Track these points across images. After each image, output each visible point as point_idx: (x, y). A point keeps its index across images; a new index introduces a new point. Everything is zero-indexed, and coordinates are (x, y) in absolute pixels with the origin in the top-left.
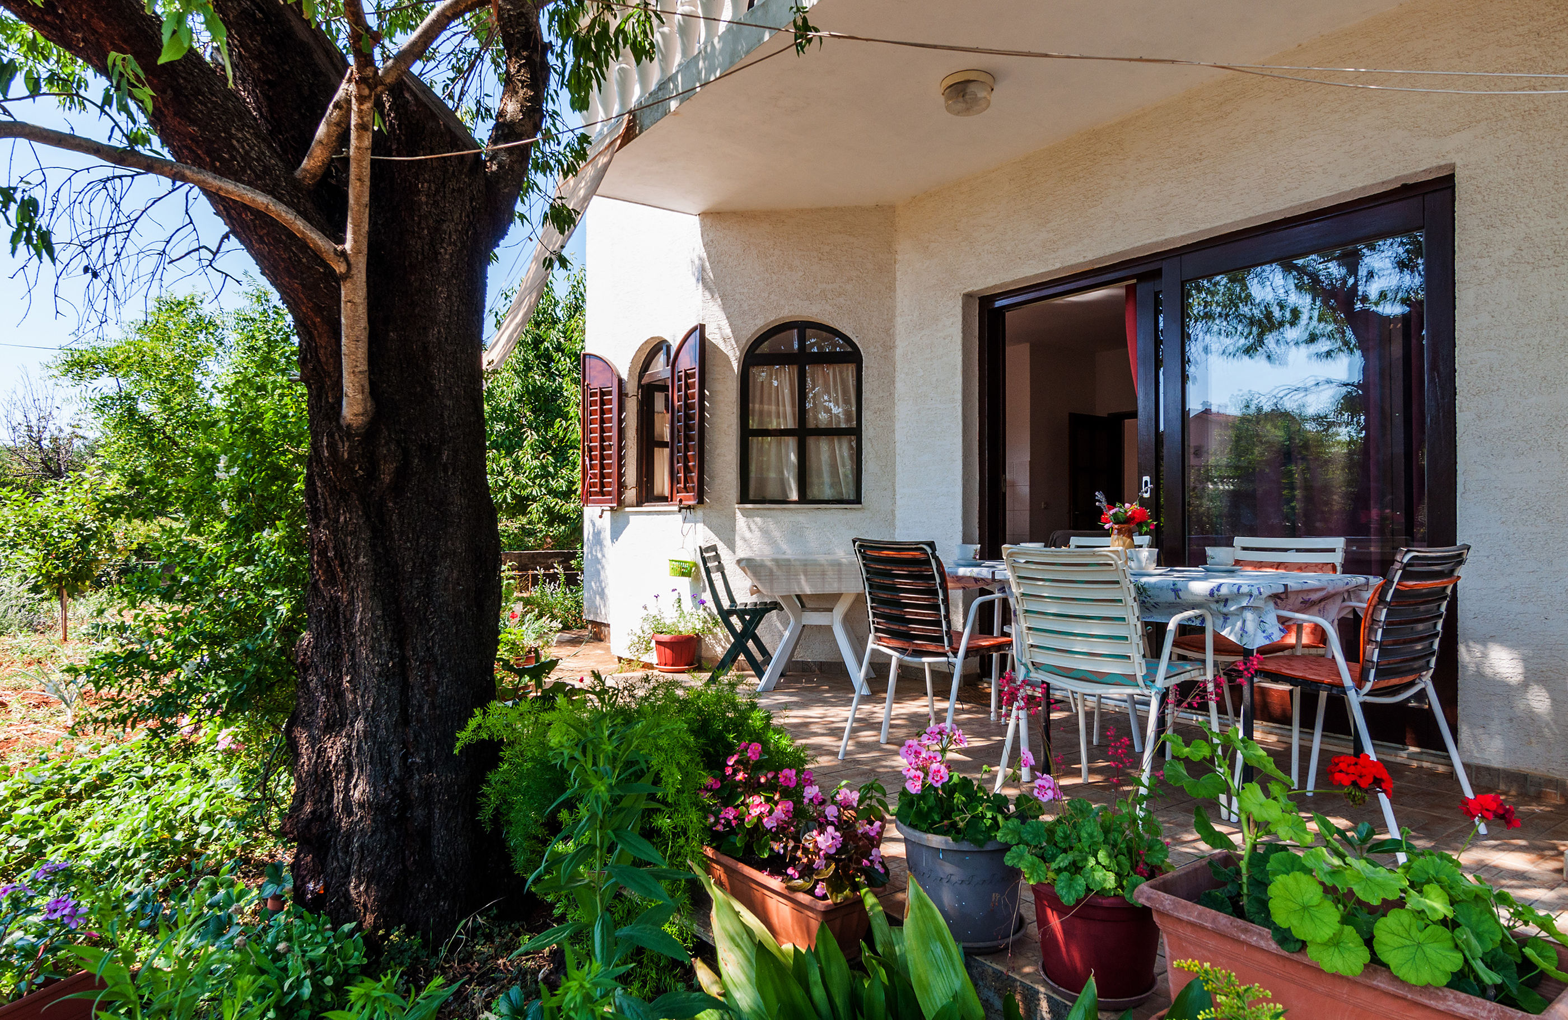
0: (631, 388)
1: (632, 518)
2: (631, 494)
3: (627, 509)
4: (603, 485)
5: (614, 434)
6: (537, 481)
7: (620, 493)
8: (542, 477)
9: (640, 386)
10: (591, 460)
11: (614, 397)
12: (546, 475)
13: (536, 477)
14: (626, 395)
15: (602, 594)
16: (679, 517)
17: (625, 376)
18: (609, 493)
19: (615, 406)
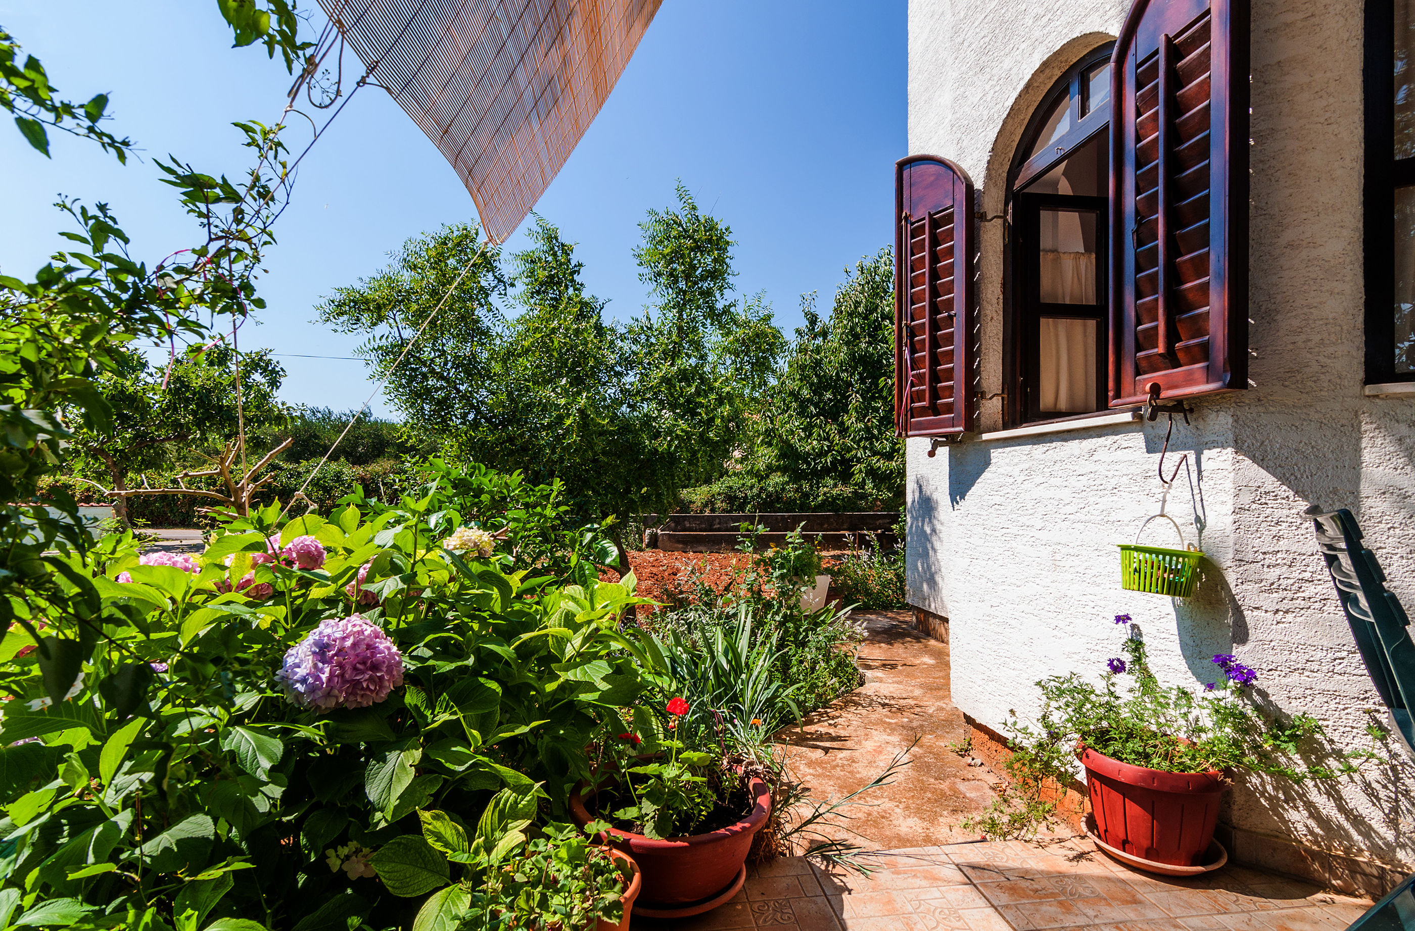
0: (993, 204)
1: (997, 455)
2: (992, 407)
3: (986, 436)
4: (935, 394)
5: (958, 295)
6: (862, 444)
7: (971, 406)
8: (867, 439)
9: (1011, 195)
10: (913, 351)
11: (959, 227)
12: (871, 438)
13: (860, 440)
14: (983, 217)
15: (932, 582)
16: (1137, 440)
17: (979, 185)
18: (949, 408)
19: (959, 241)
